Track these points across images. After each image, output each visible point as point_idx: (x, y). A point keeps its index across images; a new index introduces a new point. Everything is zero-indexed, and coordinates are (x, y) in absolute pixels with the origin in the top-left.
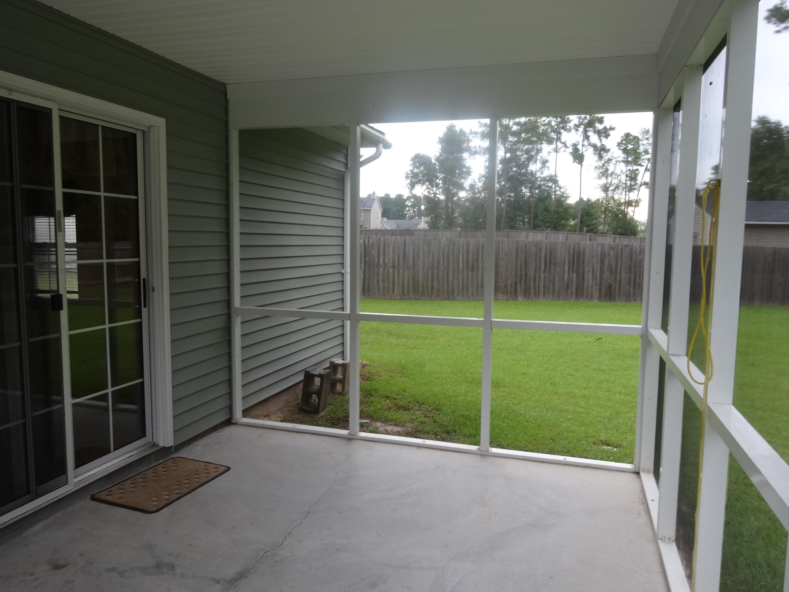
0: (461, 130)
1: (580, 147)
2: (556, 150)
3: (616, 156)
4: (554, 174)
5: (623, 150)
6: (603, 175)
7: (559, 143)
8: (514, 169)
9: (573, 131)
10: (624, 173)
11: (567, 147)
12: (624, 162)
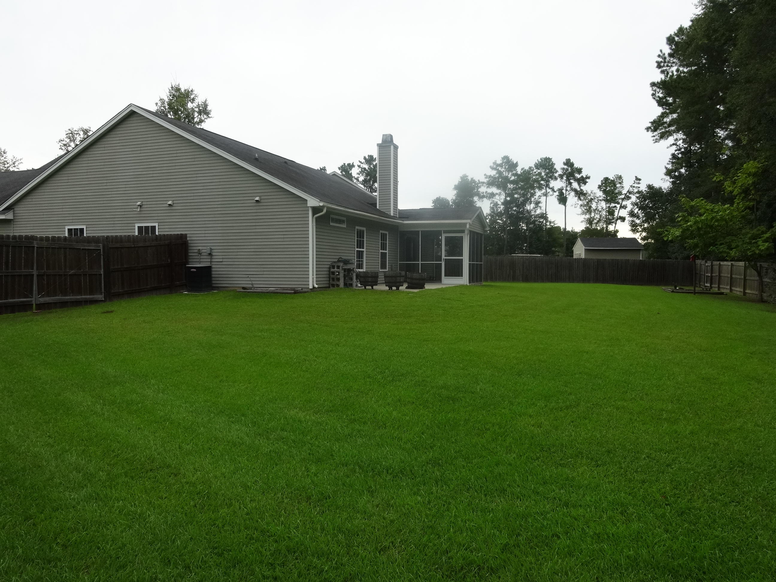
0: (472, 179)
1: (564, 191)
2: (546, 195)
3: (598, 196)
4: (544, 212)
5: (603, 191)
6: (587, 212)
7: (548, 189)
8: (514, 209)
9: (559, 179)
10: (604, 210)
11: (555, 192)
12: (604, 200)
